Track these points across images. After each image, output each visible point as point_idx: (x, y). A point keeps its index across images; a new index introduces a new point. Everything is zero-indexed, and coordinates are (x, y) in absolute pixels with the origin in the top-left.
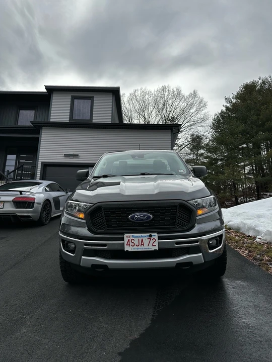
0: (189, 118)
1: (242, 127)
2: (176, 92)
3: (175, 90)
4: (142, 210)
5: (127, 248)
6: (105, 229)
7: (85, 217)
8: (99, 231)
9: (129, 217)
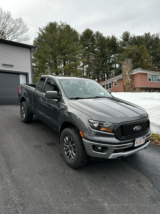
0: (16, 36)
1: (51, 50)
2: (7, 15)
3: (6, 13)
4: (137, 125)
5: (136, 145)
6: (124, 137)
7: (113, 132)
8: (121, 138)
9: (134, 129)
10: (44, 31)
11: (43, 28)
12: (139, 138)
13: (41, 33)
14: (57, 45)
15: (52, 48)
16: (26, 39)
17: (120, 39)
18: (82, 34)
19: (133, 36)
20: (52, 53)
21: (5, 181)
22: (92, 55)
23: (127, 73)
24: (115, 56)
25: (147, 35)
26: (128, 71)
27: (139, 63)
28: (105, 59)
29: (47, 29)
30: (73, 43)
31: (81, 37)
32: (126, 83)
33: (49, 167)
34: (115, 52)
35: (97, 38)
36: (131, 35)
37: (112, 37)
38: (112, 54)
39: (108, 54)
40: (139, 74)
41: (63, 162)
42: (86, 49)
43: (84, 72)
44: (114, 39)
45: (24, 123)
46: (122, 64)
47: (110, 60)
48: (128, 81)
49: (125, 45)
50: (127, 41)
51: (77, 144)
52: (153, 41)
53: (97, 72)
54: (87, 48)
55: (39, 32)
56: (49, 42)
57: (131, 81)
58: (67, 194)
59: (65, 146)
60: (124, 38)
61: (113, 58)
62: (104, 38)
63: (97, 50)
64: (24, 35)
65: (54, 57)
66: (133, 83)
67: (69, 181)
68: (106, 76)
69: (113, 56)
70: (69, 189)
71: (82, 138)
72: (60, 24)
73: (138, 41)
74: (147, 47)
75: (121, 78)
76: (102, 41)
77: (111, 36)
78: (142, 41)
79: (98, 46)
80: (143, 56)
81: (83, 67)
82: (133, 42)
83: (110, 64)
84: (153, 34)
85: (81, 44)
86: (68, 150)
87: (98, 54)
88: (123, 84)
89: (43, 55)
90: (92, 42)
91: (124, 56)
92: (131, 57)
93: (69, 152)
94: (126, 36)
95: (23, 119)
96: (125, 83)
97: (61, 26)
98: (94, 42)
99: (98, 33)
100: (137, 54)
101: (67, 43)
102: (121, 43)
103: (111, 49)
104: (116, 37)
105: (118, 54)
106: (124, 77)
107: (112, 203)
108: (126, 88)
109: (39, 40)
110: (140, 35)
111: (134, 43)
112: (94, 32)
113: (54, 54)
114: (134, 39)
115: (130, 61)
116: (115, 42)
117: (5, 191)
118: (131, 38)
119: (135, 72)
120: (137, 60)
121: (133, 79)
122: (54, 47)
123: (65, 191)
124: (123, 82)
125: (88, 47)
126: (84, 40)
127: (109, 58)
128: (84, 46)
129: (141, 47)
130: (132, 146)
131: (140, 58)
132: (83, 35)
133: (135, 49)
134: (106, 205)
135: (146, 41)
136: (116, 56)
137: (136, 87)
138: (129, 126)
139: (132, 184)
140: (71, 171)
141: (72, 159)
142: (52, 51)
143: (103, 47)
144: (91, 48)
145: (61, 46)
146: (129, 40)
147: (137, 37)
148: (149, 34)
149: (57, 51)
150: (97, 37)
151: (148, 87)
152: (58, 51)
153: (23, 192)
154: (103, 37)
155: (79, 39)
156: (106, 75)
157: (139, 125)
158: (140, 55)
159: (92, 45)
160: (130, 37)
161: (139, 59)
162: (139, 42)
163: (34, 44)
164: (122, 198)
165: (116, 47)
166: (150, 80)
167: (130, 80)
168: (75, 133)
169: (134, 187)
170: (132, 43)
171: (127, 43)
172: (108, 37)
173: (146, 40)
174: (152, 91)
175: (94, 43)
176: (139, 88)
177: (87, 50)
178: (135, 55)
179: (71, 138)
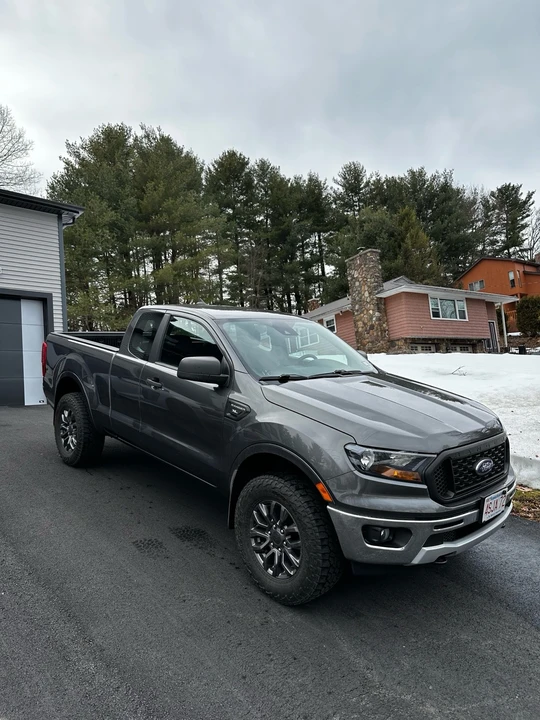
1: (110, 215)
4: (483, 455)
5: (485, 518)
6: (452, 495)
7: (424, 480)
8: (447, 499)
9: (477, 468)
10: (84, 154)
11: (79, 143)
12: (493, 496)
13: (72, 159)
14: (132, 201)
15: (115, 209)
16: (21, 179)
17: (336, 187)
18: (212, 169)
19: (374, 178)
20: (112, 226)
21: (78, 670)
22: (247, 235)
23: (367, 294)
24: (320, 240)
25: (417, 177)
26: (369, 287)
27: (400, 261)
28: (288, 247)
29: (94, 147)
30: (186, 195)
31: (212, 179)
32: (365, 324)
33: (210, 608)
34: (320, 226)
35: (263, 182)
36: (368, 176)
37: (310, 180)
38: (312, 232)
39: (299, 232)
40: (403, 296)
41: (252, 589)
42: (229, 214)
43: (224, 289)
44: (315, 186)
45: (72, 469)
46: (350, 265)
47: (303, 253)
48: (371, 319)
49: (349, 205)
50: (357, 194)
51: (309, 525)
52: (434, 195)
53: (266, 290)
54: (230, 211)
55: (67, 156)
56: (105, 191)
57: (379, 319)
58: (301, 690)
59: (256, 537)
60: (347, 182)
61: (314, 245)
62: (283, 182)
63: (262, 218)
64: (16, 164)
65: (123, 238)
66: (384, 325)
67: (290, 647)
68: (294, 303)
69: (314, 239)
70: (302, 673)
71: (327, 503)
72: (140, 133)
73: (389, 194)
74: (419, 212)
75: (348, 307)
76: (279, 192)
77: (306, 178)
78: (400, 193)
79: (267, 205)
80: (408, 241)
81: (219, 271)
82: (376, 195)
83: (307, 265)
84: (434, 173)
85: (212, 197)
86: (267, 548)
87: (266, 231)
88: (356, 326)
89: (85, 232)
90: (247, 192)
91: (351, 240)
92: (373, 244)
93: (273, 554)
94: (353, 177)
95: (68, 454)
96: (360, 324)
97: (145, 141)
98: (253, 195)
99: (263, 166)
100: (391, 235)
101: (166, 196)
102: (339, 199)
103: (307, 218)
104: (321, 179)
105: (331, 234)
106: (357, 307)
107: (447, 702)
108: (365, 341)
109: (67, 184)
110: (396, 176)
111: (378, 198)
112: (253, 163)
113: (121, 229)
114: (377, 188)
115: (372, 255)
116: (320, 194)
117: (92, 702)
118: (368, 183)
119: (392, 289)
120: (391, 254)
121: (385, 312)
122: (123, 207)
123: (289, 680)
124: (355, 322)
125: (233, 209)
126: (220, 188)
127: (302, 246)
128: (220, 207)
129: (402, 212)
130: (475, 520)
131: (400, 246)
132: (216, 170)
133: (384, 217)
134: (432, 710)
135: (413, 193)
136: (325, 239)
137: (394, 336)
138: (465, 459)
139: (484, 640)
140: (288, 617)
141: (285, 576)
142: (114, 218)
143: (281, 211)
144: (244, 214)
145: (145, 202)
146: (362, 189)
147: (387, 180)
148: (421, 173)
149: (132, 219)
150: (261, 178)
151: (433, 336)
152: (136, 218)
153: (155, 697)
154: (282, 179)
155: (204, 182)
156: (292, 297)
157: (486, 456)
158: (399, 237)
159: (245, 203)
160: (365, 181)
161: (397, 250)
162: (392, 198)
163: (51, 196)
164: (471, 685)
165: (324, 211)
166: (436, 314)
167: (377, 314)
168: (297, 489)
169: (493, 647)
170: (373, 198)
171: (356, 199)
172: (297, 179)
173: (415, 191)
174: (444, 348)
175: (252, 198)
176: (406, 339)
177: (230, 218)
178: (386, 236)
179: (283, 508)
